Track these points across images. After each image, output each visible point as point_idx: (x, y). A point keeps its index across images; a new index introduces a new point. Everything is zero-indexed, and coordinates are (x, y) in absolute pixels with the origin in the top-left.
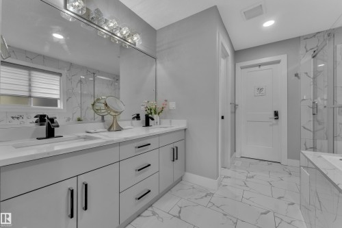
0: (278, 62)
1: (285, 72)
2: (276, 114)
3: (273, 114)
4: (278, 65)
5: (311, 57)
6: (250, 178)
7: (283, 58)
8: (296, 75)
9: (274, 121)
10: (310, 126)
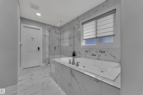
0: (40, 29)
1: (41, 34)
2: (39, 48)
3: (38, 48)
4: (39, 31)
5: (48, 31)
6: (32, 75)
7: (41, 28)
8: (45, 36)
9: (38, 51)
10: (48, 52)
